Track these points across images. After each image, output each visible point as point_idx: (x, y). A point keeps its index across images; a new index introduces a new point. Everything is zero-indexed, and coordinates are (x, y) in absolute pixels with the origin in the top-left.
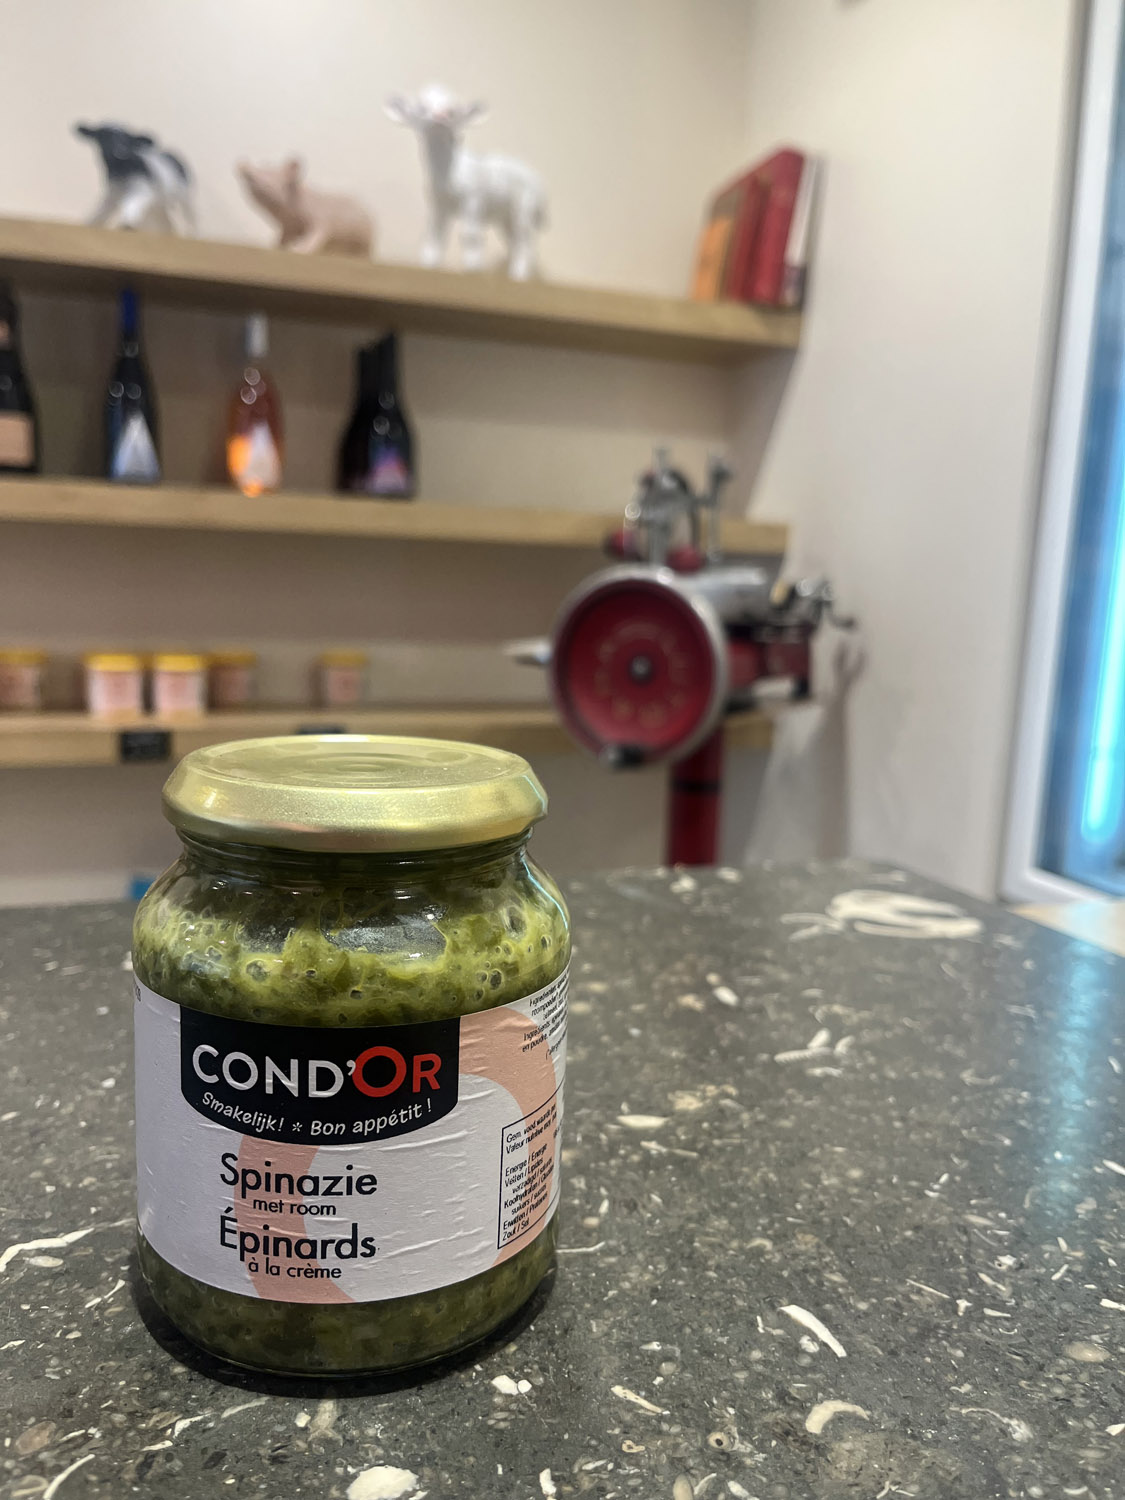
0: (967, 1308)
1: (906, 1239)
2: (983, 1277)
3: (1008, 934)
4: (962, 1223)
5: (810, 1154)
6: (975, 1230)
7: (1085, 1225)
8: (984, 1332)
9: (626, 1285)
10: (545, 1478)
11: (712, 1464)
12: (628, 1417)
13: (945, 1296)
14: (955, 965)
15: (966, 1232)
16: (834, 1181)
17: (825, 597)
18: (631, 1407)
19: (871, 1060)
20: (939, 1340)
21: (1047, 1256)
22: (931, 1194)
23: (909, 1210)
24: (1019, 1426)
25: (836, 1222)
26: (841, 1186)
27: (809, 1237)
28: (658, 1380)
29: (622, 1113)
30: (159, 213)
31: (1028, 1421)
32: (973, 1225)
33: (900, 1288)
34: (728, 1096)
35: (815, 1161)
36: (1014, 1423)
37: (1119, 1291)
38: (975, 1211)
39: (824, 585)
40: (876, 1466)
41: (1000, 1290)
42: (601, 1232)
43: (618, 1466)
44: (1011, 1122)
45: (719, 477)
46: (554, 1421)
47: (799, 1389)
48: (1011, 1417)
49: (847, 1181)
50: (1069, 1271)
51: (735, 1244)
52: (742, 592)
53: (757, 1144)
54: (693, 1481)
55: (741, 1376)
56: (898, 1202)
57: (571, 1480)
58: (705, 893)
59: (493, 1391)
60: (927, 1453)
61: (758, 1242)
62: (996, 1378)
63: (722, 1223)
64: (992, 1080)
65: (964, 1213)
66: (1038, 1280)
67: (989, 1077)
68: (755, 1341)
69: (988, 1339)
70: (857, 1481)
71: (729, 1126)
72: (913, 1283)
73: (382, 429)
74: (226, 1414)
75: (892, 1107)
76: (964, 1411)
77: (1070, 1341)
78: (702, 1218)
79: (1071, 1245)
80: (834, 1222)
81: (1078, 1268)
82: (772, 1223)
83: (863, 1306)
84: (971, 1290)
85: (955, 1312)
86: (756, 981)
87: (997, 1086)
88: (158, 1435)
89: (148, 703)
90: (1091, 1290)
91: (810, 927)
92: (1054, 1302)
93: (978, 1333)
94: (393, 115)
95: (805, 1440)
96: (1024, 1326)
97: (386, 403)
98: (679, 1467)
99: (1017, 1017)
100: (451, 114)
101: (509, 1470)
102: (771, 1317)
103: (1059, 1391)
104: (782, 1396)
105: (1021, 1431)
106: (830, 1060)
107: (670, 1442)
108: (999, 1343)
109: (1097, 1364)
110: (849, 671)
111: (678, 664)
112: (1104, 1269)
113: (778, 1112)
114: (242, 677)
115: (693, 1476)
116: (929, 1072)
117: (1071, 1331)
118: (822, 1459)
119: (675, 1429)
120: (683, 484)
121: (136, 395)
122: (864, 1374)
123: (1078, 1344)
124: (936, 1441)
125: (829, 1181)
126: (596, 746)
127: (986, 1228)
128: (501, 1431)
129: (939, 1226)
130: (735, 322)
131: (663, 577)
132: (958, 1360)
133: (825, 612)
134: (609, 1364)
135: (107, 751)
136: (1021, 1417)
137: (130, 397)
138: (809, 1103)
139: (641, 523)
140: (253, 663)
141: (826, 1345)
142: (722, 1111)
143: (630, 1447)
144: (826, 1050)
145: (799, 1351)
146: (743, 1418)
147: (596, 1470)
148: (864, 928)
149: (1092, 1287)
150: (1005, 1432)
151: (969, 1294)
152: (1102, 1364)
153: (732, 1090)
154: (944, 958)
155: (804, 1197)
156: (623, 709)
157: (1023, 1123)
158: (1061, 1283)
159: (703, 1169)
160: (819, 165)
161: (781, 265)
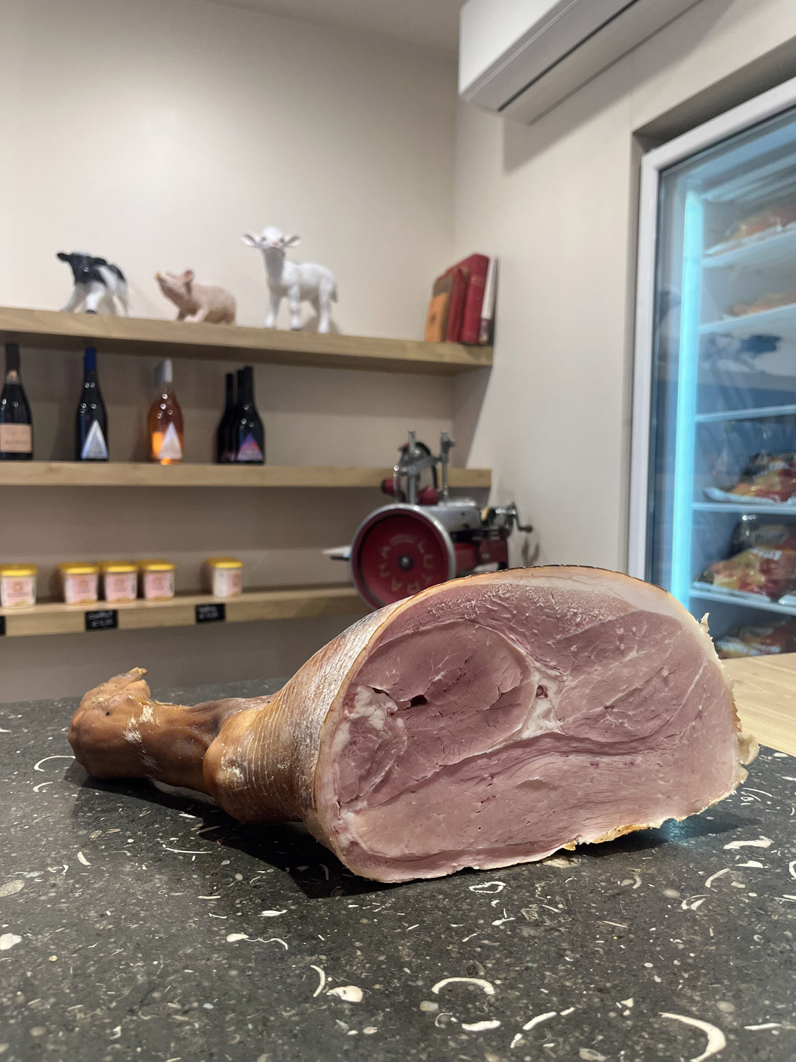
45: (446, 445)
52: (463, 514)
73: (244, 422)
89: (101, 596)
94: (247, 242)
100: (282, 240)
110: (530, 555)
111: (427, 558)
120: (424, 449)
130: (452, 353)
131: (416, 508)
133: (514, 522)
135: (78, 625)
139: (401, 474)
156: (397, 586)
160: (497, 262)
161: (479, 319)
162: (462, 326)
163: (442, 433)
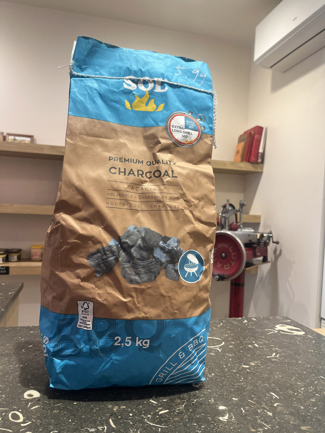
1: (288, 385)
2: (299, 390)
3: (310, 335)
9: (248, 389)
10: (242, 408)
12: (251, 403)
13: (293, 392)
14: (299, 342)
16: (277, 377)
19: (283, 358)
20: (292, 397)
21: (309, 388)
22: (292, 380)
23: (289, 382)
25: (278, 383)
27: (273, 384)
28: (254, 400)
29: (242, 365)
31: (303, 407)
32: (298, 384)
33: (287, 391)
34: (259, 363)
35: (273, 374)
37: (319, 393)
38: (299, 382)
39: (271, 233)
40: (283, 410)
41: (301, 392)
42: (243, 382)
44: (306, 370)
45: (242, 205)
46: (241, 403)
47: (273, 402)
49: (279, 377)
51: (262, 385)
52: (249, 235)
53: (264, 371)
55: (265, 400)
56: (287, 380)
57: (245, 409)
58: (250, 323)
59: (233, 399)
60: (290, 409)
61: (266, 385)
62: (300, 402)
63: (261, 382)
65: (297, 382)
66: (307, 391)
68: (267, 396)
70: (281, 411)
71: (260, 368)
72: (289, 391)
74: (200, 399)
75: (286, 366)
76: (295, 405)
77: (310, 399)
78: (257, 381)
79: (313, 387)
80: (277, 383)
81: (313, 390)
82: (268, 382)
83: (282, 393)
85: (295, 394)
86: (262, 343)
88: (193, 401)
90: (315, 393)
91: (271, 332)
92: (309, 394)
93: (298, 397)
95: (274, 407)
96: (304, 397)
98: (258, 408)
101: (237, 407)
102: (269, 394)
103: (308, 404)
104: (271, 402)
105: (302, 408)
106: (276, 358)
108: (300, 398)
109: (314, 401)
110: (277, 255)
111: (233, 254)
112: (317, 390)
113: (267, 366)
116: (293, 361)
117: (311, 397)
118: (276, 409)
119: (257, 405)
122: (281, 400)
123: (312, 399)
125: (276, 377)
127: (300, 384)
128: (235, 403)
129: (293, 384)
130: (246, 167)
131: (229, 233)
132: (294, 400)
134: (247, 398)
136: (302, 406)
138: (272, 365)
139: (222, 217)
141: (276, 397)
142: (258, 365)
143: (252, 406)
144: (275, 356)
145: (273, 398)
146: (265, 404)
147: (248, 408)
148: (282, 332)
150: (300, 408)
151: (297, 392)
153: (259, 362)
154: (297, 339)
155: (272, 379)
156: (220, 266)
157: (308, 370)
158: (310, 392)
159: (256, 374)
160: (266, 129)
161: (258, 153)
162: (250, 156)
163: (240, 200)
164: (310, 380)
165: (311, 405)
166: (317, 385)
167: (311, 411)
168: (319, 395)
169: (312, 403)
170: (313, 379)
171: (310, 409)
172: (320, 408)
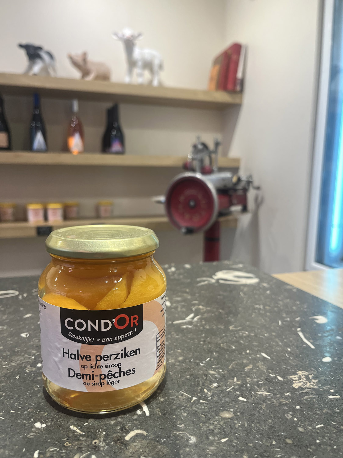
0: (195, 400)
1: (186, 379)
2: (205, 390)
3: (266, 283)
4: (206, 373)
5: (169, 353)
6: (210, 375)
7: (246, 373)
8: (197, 407)
11: (90, 450)
12: (71, 435)
13: (190, 396)
14: (245, 294)
15: (206, 376)
17: (250, 180)
18: (74, 431)
19: (204, 323)
20: (181, 410)
21: (228, 383)
22: (201, 364)
23: (192, 369)
24: (193, 439)
26: (174, 362)
30: (45, 70)
32: (210, 374)
33: (177, 394)
36: (192, 437)
37: (247, 394)
38: (213, 369)
39: (250, 176)
40: (141, 451)
41: (208, 394)
43: (61, 450)
44: (238, 342)
45: (217, 144)
46: (47, 436)
47: (129, 426)
48: (192, 435)
50: (233, 388)
52: (224, 179)
54: (81, 454)
56: (189, 367)
57: (44, 453)
58: (177, 272)
60: (159, 447)
62: (193, 422)
64: (239, 328)
65: (209, 370)
66: (222, 391)
67: (238, 327)
69: (197, 410)
70: (133, 455)
72: (181, 392)
73: (114, 133)
75: (203, 337)
76: (178, 433)
77: (222, 411)
79: (238, 380)
81: (237, 387)
84: (199, 394)
85: (190, 401)
86: (179, 299)
87: (240, 330)
89: (46, 218)
90: (237, 394)
91: (206, 281)
92: (223, 398)
93: (194, 408)
94: (115, 37)
96: (210, 406)
97: (115, 125)
99: (257, 308)
100: (132, 36)
101: (26, 450)
103: (211, 427)
104: (123, 428)
106: (190, 323)
107: (80, 442)
108: (200, 411)
109: (227, 419)
110: (259, 203)
111: (203, 202)
112: (245, 387)
114: (75, 209)
115: (82, 453)
116: (219, 326)
117: (224, 408)
118: (125, 448)
119: (84, 439)
120: (205, 146)
121: (39, 125)
122: (152, 421)
123: (225, 412)
124: (164, 442)
126: (179, 228)
128: (30, 439)
129: (199, 374)
130: (221, 97)
131: (198, 176)
132: (184, 417)
133: (251, 184)
135: (33, 233)
136: (194, 435)
137: (38, 126)
138: (177, 337)
139: (193, 159)
140: (78, 206)
141: (144, 412)
143: (67, 444)
144: (191, 320)
147: (53, 451)
148: (221, 282)
149: (238, 393)
150: (188, 440)
151: (198, 395)
152: (230, 419)
154: (242, 291)
156: (187, 216)
157: (242, 341)
158: (230, 391)
160: (246, 48)
161: (236, 78)
162: (226, 82)
164: (237, 364)
165: (216, 431)
166: (248, 375)
167: (212, 448)
168: (245, 400)
169: (222, 423)
170: (245, 361)
171: (211, 444)
172: (237, 438)
